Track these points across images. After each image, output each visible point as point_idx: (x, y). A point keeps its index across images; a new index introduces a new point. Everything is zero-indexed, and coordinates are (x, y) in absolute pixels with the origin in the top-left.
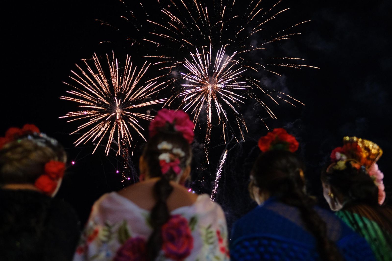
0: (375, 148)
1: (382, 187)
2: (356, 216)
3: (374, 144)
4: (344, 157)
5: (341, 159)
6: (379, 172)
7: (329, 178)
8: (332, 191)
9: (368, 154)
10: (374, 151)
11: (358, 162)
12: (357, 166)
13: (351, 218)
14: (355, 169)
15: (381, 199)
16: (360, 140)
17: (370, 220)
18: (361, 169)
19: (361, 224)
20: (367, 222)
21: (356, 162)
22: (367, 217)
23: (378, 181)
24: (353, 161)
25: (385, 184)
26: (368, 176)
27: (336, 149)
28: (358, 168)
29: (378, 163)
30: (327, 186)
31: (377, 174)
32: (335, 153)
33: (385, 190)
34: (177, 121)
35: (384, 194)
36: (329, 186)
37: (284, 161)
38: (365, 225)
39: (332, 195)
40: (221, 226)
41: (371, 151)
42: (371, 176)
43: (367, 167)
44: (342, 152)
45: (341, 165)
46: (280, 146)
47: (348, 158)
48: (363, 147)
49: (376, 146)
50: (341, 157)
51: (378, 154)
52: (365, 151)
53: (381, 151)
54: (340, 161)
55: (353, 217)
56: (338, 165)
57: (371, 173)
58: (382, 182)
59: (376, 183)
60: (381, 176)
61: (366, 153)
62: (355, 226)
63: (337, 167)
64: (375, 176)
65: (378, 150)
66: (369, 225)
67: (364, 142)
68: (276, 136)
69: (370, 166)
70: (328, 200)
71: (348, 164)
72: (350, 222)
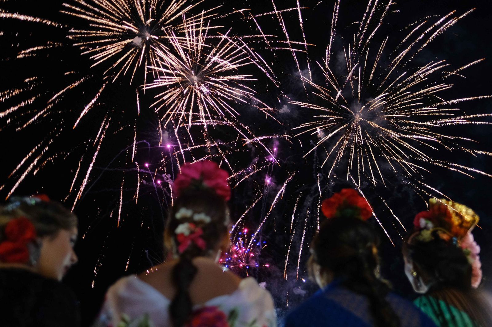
0: (469, 213)
1: (477, 264)
2: (443, 304)
3: (467, 208)
4: (430, 225)
5: (426, 228)
6: (474, 244)
7: (411, 251)
8: (415, 269)
9: (460, 221)
10: (468, 218)
11: (447, 232)
12: (445, 237)
13: (436, 307)
14: (443, 241)
15: (476, 281)
16: (450, 203)
17: (459, 311)
18: (451, 240)
19: (448, 316)
20: (455, 313)
21: (444, 233)
22: (455, 306)
23: (473, 256)
24: (441, 230)
25: (481, 260)
26: (460, 250)
27: (420, 214)
28: (447, 240)
29: (473, 232)
30: (409, 262)
31: (471, 247)
32: (419, 219)
33: (482, 268)
34: (205, 175)
35: (480, 273)
36: (411, 261)
37: (352, 233)
38: (453, 317)
39: (415, 274)
40: (268, 320)
41: (464, 217)
42: (464, 250)
43: (459, 237)
44: (428, 218)
45: (426, 235)
46: (349, 211)
47: (435, 226)
48: (454, 212)
49: (470, 211)
50: (426, 224)
51: (474, 221)
52: (456, 217)
53: (477, 218)
54: (425, 230)
55: (439, 305)
56: (422, 236)
57: (464, 245)
58: (478, 258)
59: (471, 260)
60: (477, 249)
61: (458, 220)
62: (441, 319)
63: (421, 238)
64: (469, 249)
65: (473, 216)
66: (458, 318)
67: (455, 206)
68: (344, 198)
69: (463, 237)
70: (411, 279)
71: (434, 234)
72: (435, 312)
